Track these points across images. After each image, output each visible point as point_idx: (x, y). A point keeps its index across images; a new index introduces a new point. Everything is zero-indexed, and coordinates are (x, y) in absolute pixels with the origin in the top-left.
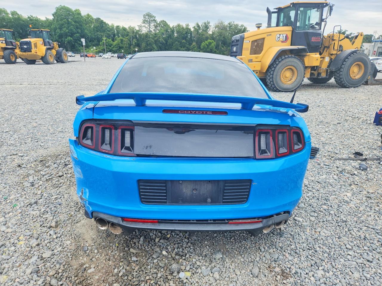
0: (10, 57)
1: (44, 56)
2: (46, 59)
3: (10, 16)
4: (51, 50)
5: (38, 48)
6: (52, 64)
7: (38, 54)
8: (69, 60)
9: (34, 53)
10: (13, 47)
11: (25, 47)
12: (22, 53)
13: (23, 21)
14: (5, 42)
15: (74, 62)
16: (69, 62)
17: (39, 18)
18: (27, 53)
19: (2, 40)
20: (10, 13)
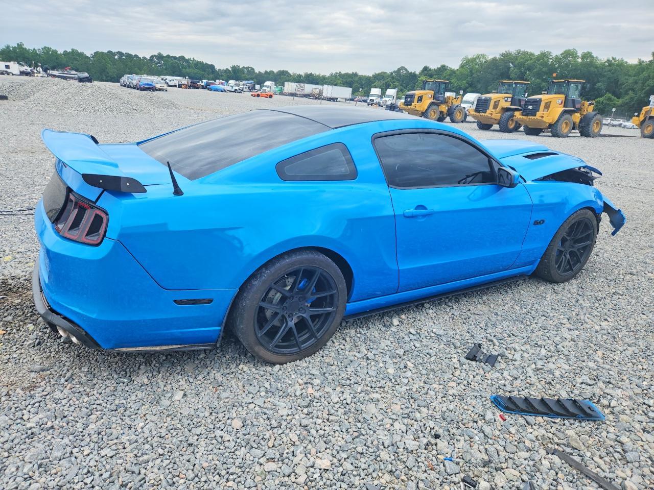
0: (508, 121)
1: (555, 123)
2: (555, 129)
3: (580, 60)
4: (571, 115)
5: (549, 110)
6: (564, 136)
7: (544, 119)
8: (602, 133)
9: (539, 118)
10: (519, 107)
11: (530, 107)
12: (522, 117)
13: (596, 67)
14: (512, 100)
15: (618, 138)
16: (604, 136)
17: (625, 60)
18: (529, 117)
19: (508, 98)
20: (580, 56)
